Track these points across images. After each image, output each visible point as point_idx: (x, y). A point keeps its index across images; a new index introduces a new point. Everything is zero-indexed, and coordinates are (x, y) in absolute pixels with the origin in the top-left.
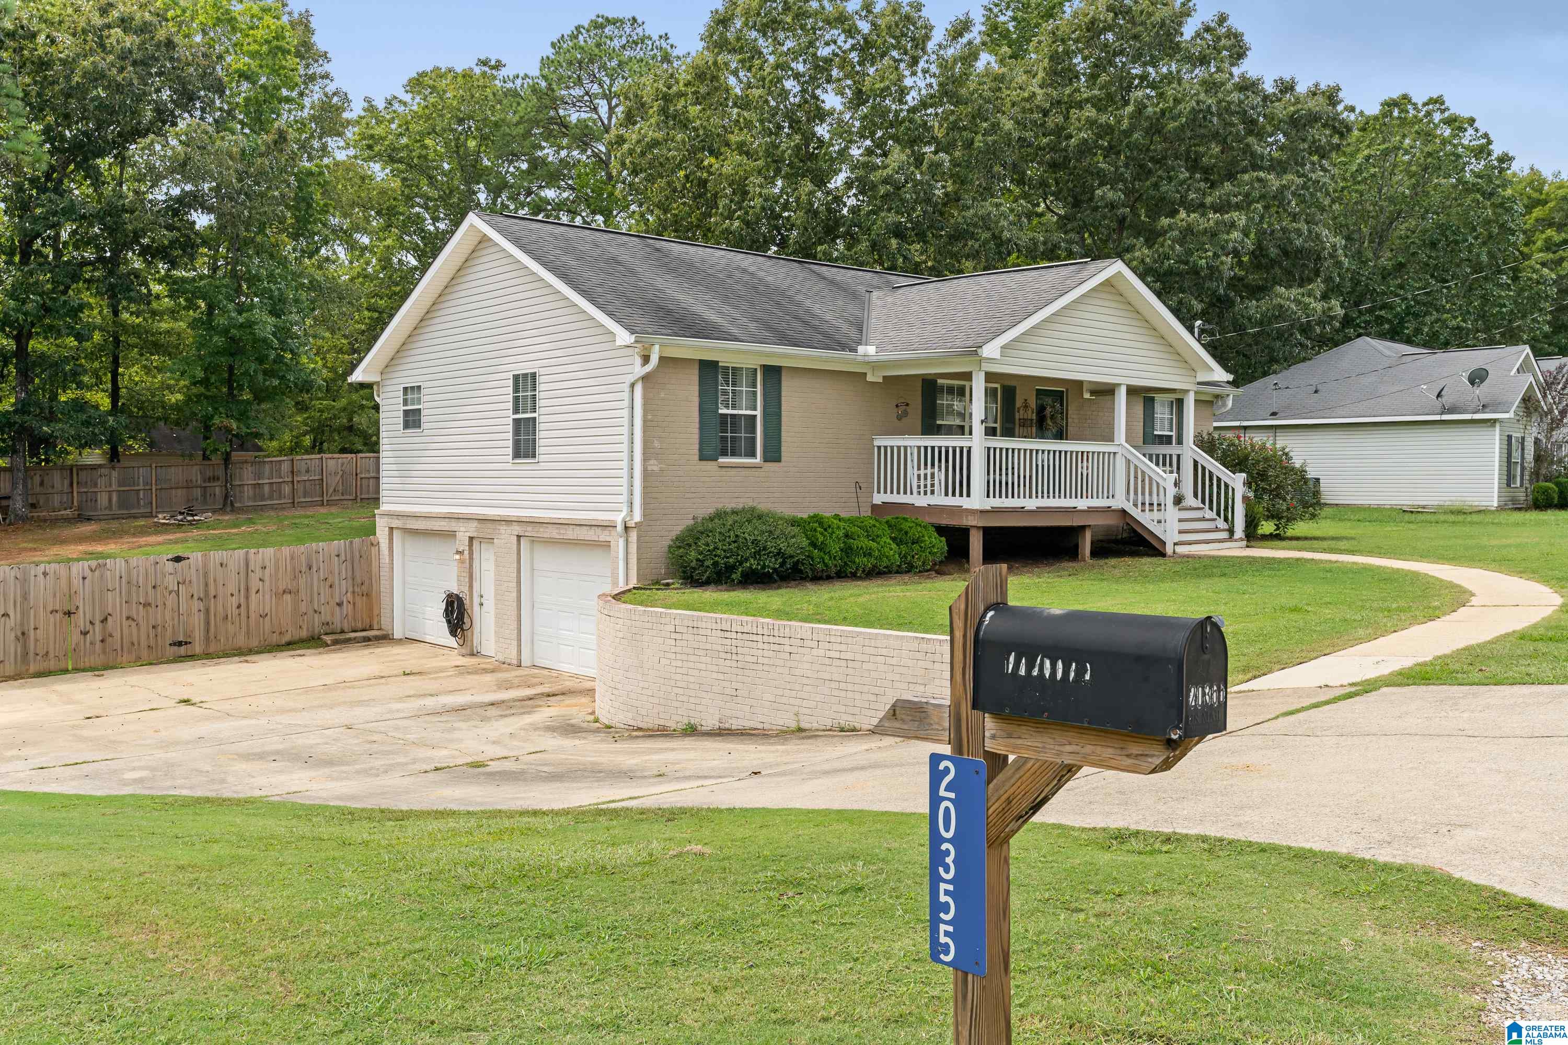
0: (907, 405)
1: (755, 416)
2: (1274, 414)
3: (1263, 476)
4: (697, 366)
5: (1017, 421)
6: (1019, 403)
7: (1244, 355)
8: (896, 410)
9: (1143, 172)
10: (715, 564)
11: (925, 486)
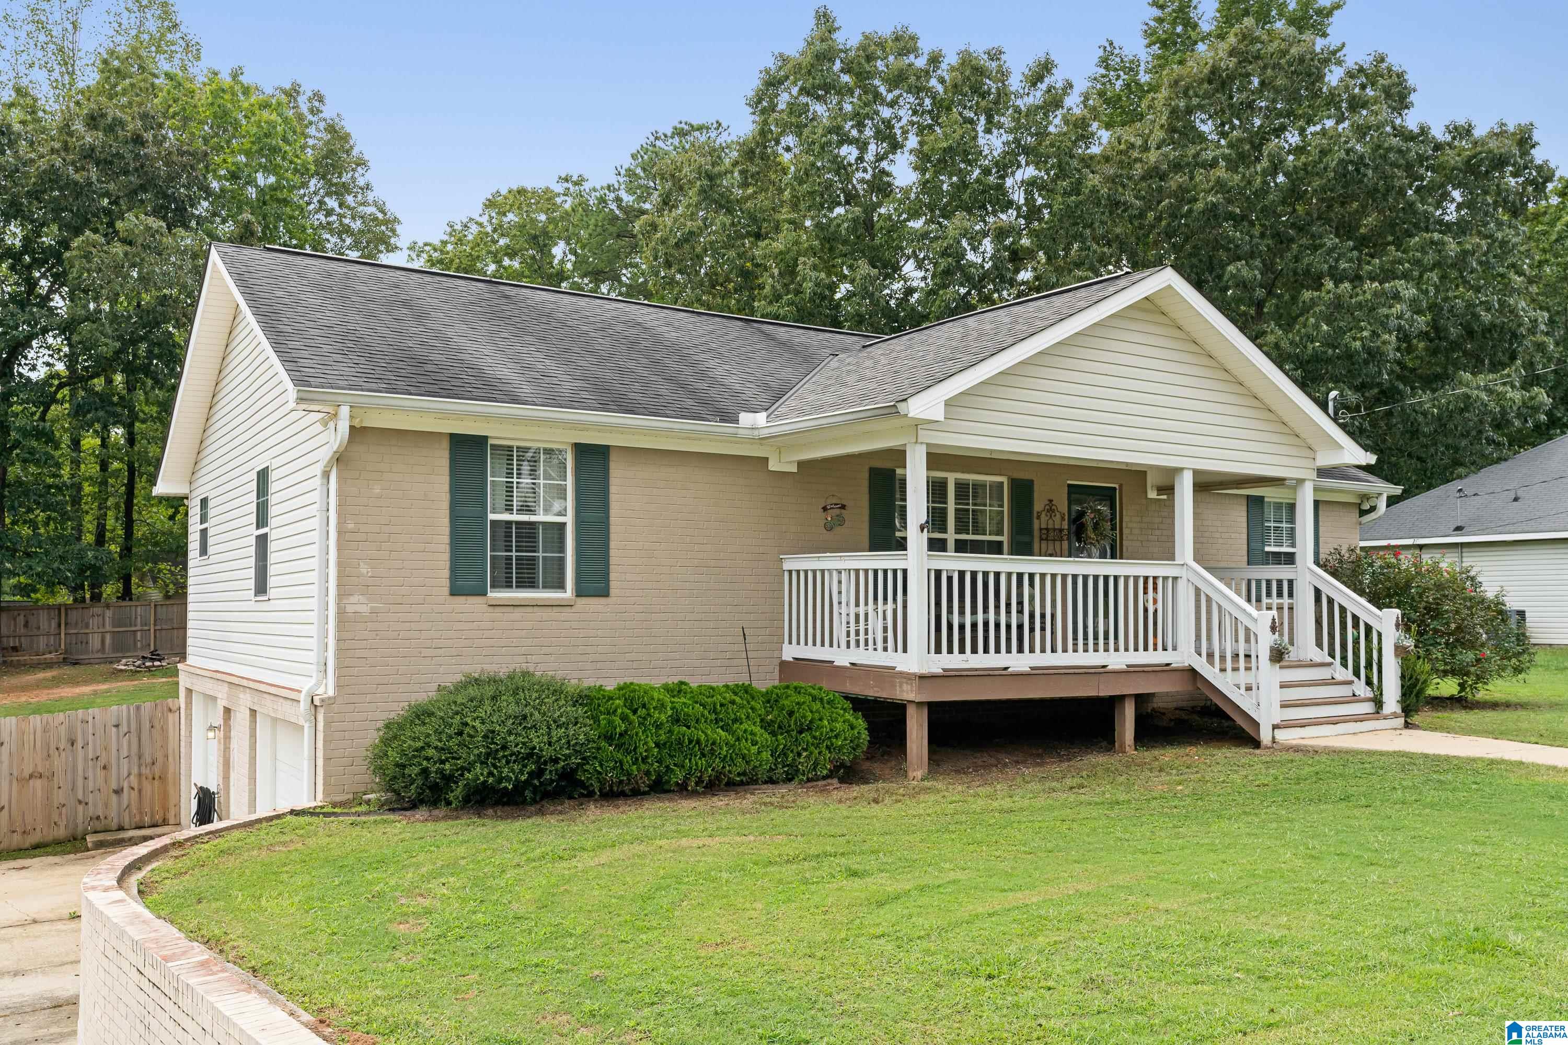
0: (843, 507)
1: (563, 525)
2: (1459, 528)
3: (1434, 611)
4: (446, 444)
5: (1036, 533)
6: (1038, 506)
7: (1419, 459)
8: (823, 515)
9: (1282, 241)
10: (425, 772)
11: (857, 633)
